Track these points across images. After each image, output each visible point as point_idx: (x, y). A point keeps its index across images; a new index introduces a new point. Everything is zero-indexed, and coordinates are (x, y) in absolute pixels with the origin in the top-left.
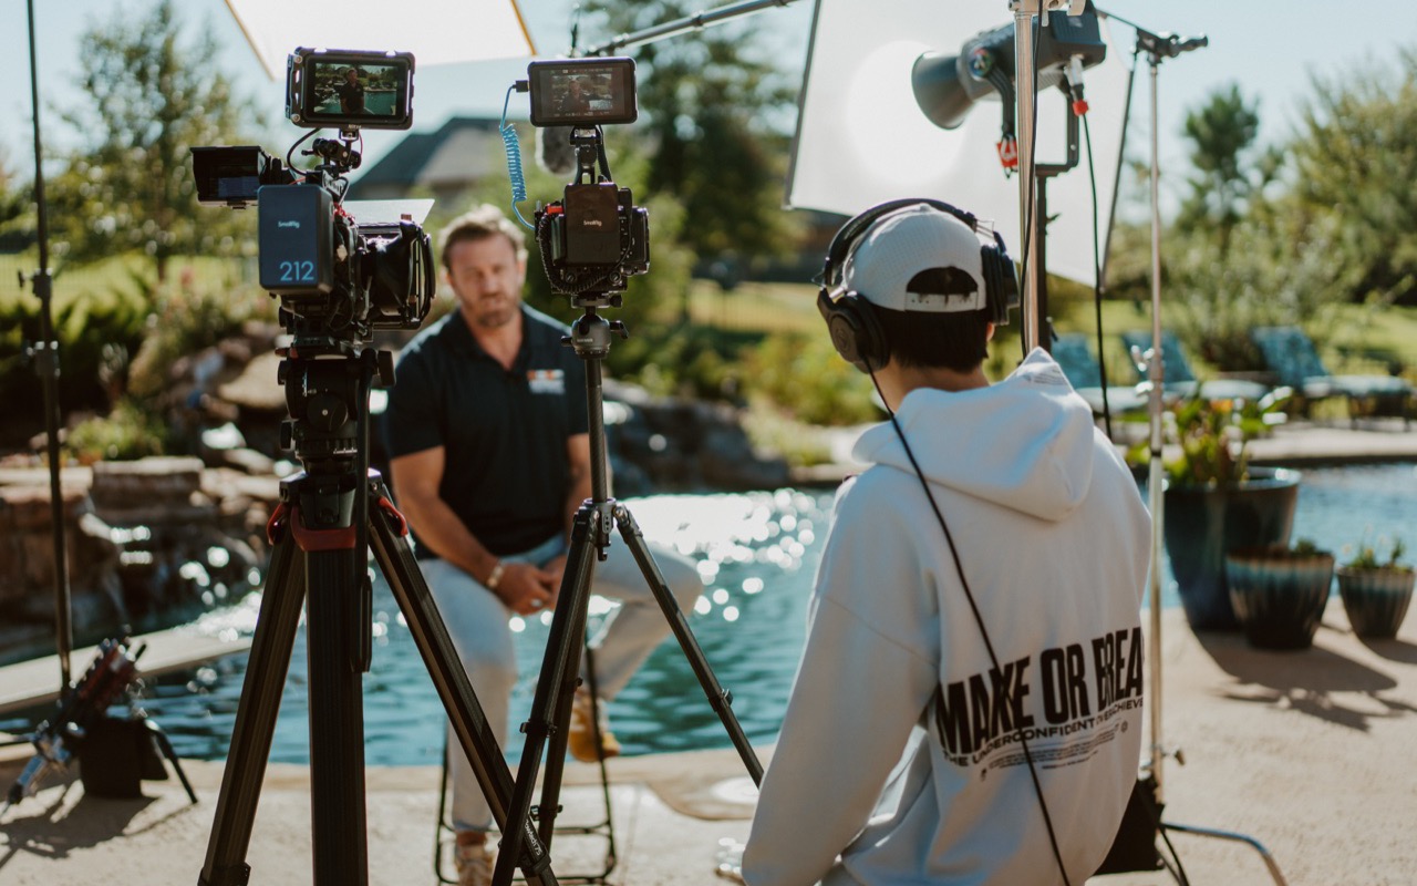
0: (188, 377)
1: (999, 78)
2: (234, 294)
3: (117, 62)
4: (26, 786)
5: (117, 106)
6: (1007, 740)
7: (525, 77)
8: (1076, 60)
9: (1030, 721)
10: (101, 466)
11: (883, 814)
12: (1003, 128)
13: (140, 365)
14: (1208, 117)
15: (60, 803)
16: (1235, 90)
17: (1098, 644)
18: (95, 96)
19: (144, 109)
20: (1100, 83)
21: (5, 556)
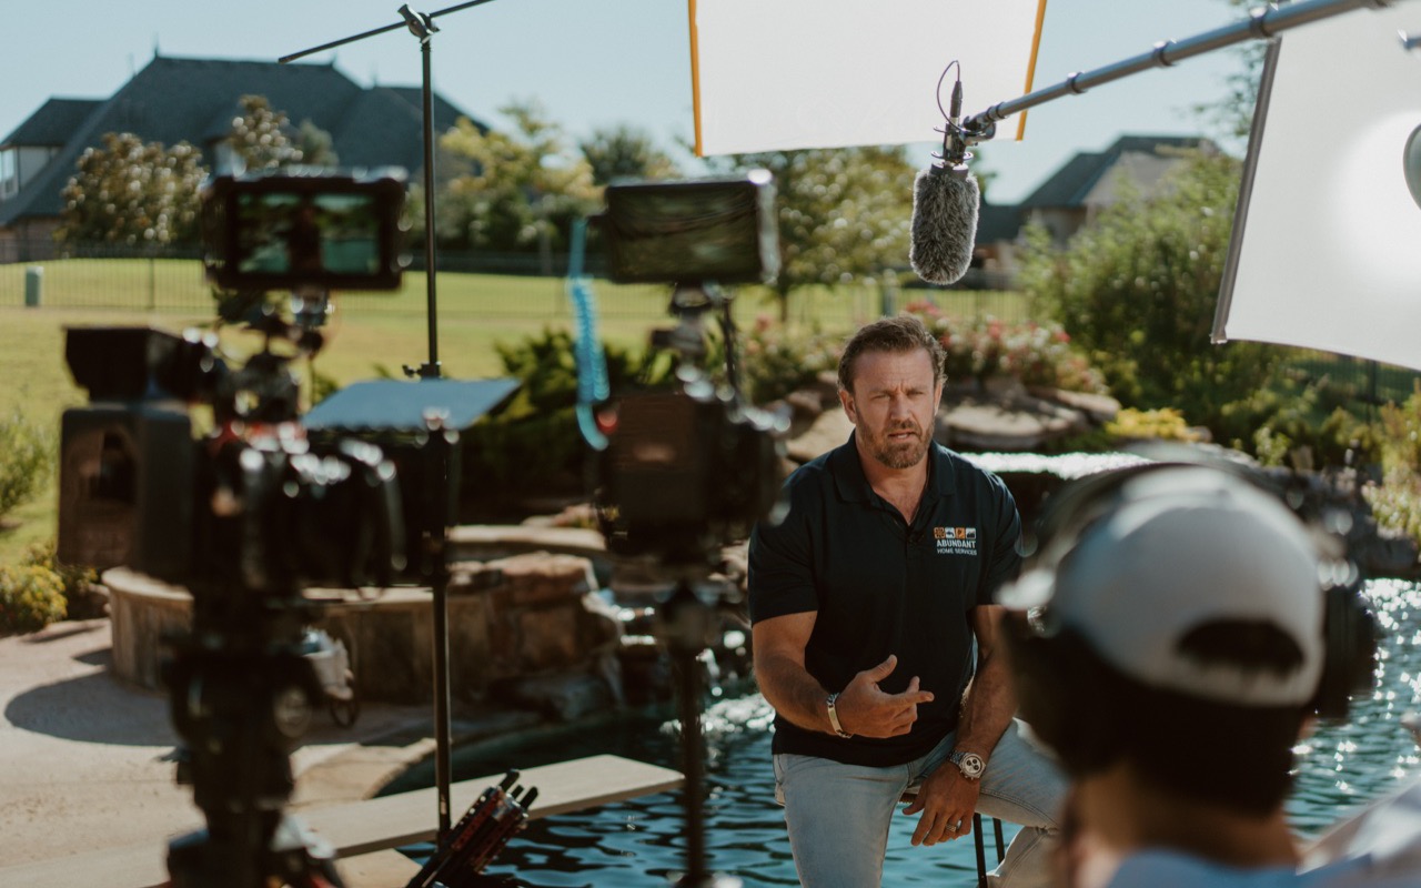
21: (501, 633)
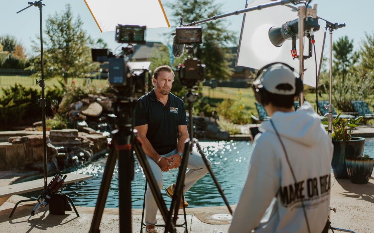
0: (74, 108)
1: (292, 33)
2: (86, 87)
3: (56, 27)
4: (35, 211)
5: (55, 38)
6: (298, 201)
7: (175, 32)
8: (312, 29)
9: (303, 197)
10: (52, 131)
11: (265, 220)
12: (292, 46)
13: (61, 105)
14: (339, 44)
15: (44, 216)
16: (346, 38)
17: (321, 178)
18: (50, 36)
19: (62, 39)
20: (318, 35)
21: (28, 153)
